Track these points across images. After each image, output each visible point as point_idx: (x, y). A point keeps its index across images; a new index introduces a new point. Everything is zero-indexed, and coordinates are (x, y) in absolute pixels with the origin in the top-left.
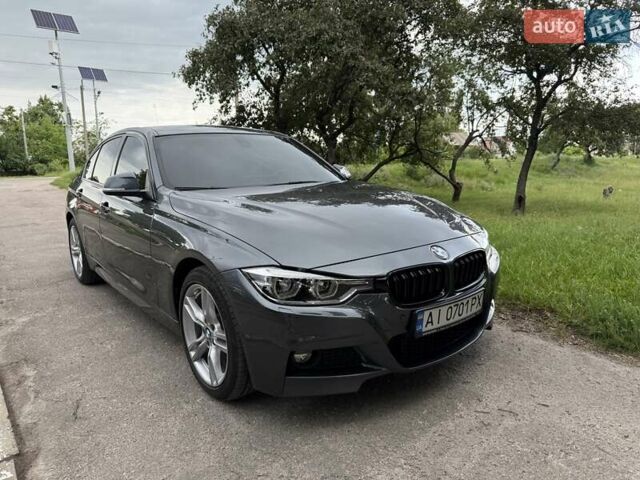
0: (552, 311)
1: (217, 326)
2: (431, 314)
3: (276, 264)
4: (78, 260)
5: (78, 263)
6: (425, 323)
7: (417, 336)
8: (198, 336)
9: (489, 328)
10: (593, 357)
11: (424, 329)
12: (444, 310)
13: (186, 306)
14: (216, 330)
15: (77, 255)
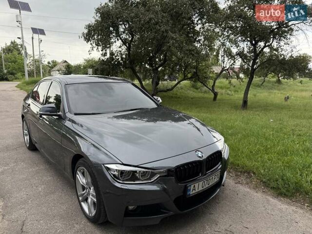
0: (254, 173)
1: (92, 188)
2: (194, 186)
3: (121, 163)
4: (27, 138)
5: (27, 139)
6: (191, 191)
7: (188, 197)
8: (83, 191)
9: (223, 186)
10: (271, 199)
11: (191, 193)
12: (201, 183)
13: (78, 176)
14: (92, 190)
15: (26, 135)
